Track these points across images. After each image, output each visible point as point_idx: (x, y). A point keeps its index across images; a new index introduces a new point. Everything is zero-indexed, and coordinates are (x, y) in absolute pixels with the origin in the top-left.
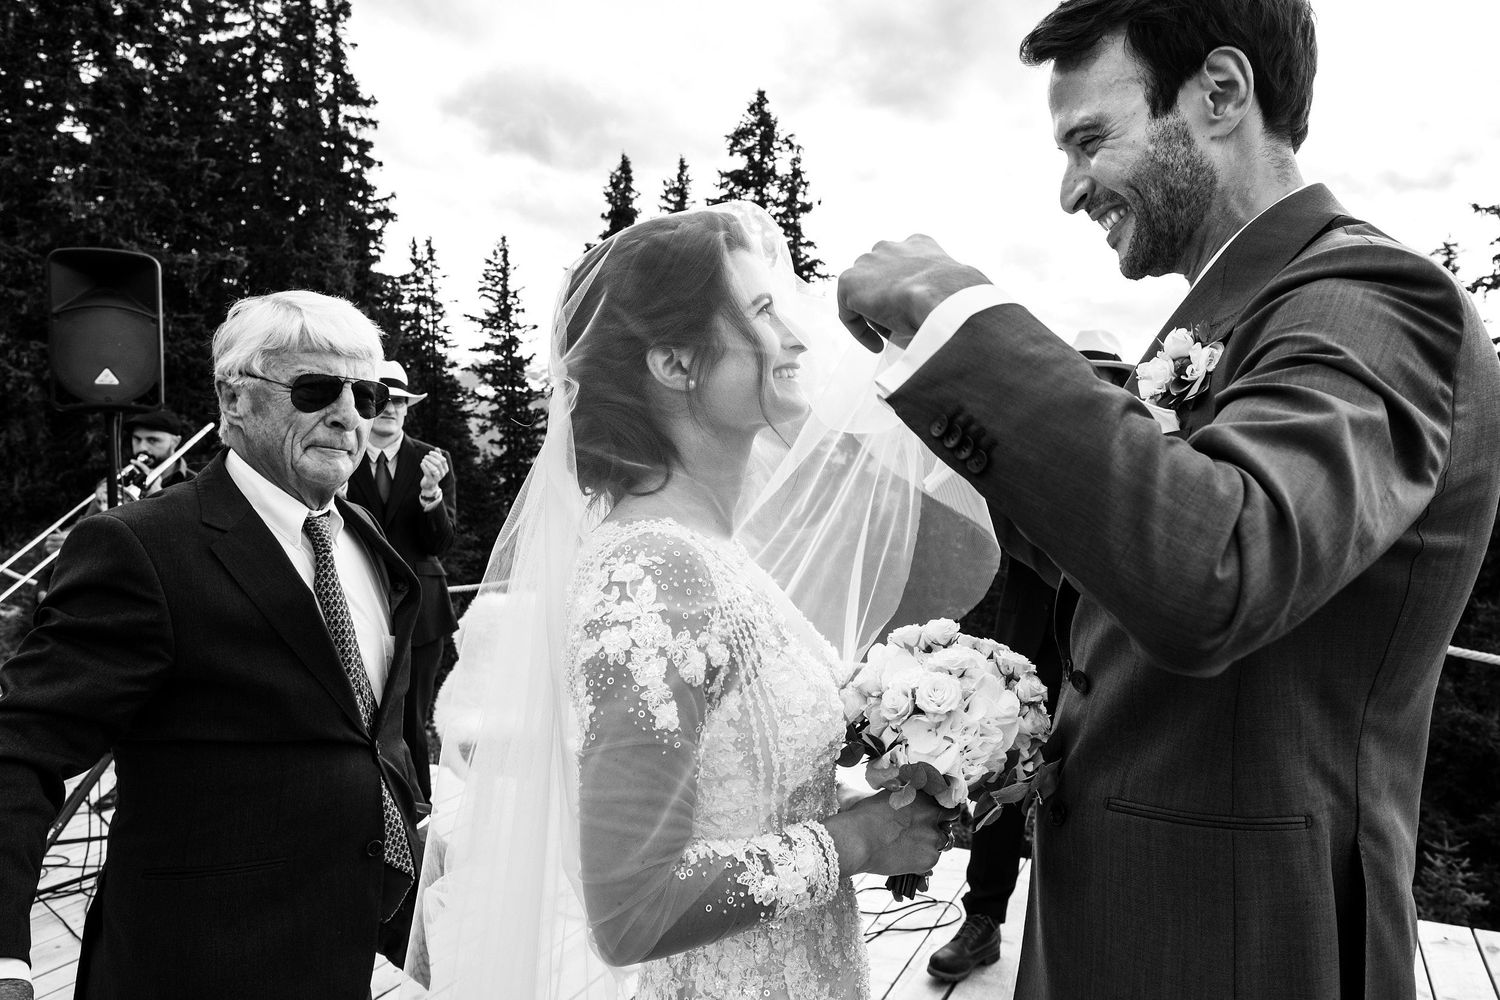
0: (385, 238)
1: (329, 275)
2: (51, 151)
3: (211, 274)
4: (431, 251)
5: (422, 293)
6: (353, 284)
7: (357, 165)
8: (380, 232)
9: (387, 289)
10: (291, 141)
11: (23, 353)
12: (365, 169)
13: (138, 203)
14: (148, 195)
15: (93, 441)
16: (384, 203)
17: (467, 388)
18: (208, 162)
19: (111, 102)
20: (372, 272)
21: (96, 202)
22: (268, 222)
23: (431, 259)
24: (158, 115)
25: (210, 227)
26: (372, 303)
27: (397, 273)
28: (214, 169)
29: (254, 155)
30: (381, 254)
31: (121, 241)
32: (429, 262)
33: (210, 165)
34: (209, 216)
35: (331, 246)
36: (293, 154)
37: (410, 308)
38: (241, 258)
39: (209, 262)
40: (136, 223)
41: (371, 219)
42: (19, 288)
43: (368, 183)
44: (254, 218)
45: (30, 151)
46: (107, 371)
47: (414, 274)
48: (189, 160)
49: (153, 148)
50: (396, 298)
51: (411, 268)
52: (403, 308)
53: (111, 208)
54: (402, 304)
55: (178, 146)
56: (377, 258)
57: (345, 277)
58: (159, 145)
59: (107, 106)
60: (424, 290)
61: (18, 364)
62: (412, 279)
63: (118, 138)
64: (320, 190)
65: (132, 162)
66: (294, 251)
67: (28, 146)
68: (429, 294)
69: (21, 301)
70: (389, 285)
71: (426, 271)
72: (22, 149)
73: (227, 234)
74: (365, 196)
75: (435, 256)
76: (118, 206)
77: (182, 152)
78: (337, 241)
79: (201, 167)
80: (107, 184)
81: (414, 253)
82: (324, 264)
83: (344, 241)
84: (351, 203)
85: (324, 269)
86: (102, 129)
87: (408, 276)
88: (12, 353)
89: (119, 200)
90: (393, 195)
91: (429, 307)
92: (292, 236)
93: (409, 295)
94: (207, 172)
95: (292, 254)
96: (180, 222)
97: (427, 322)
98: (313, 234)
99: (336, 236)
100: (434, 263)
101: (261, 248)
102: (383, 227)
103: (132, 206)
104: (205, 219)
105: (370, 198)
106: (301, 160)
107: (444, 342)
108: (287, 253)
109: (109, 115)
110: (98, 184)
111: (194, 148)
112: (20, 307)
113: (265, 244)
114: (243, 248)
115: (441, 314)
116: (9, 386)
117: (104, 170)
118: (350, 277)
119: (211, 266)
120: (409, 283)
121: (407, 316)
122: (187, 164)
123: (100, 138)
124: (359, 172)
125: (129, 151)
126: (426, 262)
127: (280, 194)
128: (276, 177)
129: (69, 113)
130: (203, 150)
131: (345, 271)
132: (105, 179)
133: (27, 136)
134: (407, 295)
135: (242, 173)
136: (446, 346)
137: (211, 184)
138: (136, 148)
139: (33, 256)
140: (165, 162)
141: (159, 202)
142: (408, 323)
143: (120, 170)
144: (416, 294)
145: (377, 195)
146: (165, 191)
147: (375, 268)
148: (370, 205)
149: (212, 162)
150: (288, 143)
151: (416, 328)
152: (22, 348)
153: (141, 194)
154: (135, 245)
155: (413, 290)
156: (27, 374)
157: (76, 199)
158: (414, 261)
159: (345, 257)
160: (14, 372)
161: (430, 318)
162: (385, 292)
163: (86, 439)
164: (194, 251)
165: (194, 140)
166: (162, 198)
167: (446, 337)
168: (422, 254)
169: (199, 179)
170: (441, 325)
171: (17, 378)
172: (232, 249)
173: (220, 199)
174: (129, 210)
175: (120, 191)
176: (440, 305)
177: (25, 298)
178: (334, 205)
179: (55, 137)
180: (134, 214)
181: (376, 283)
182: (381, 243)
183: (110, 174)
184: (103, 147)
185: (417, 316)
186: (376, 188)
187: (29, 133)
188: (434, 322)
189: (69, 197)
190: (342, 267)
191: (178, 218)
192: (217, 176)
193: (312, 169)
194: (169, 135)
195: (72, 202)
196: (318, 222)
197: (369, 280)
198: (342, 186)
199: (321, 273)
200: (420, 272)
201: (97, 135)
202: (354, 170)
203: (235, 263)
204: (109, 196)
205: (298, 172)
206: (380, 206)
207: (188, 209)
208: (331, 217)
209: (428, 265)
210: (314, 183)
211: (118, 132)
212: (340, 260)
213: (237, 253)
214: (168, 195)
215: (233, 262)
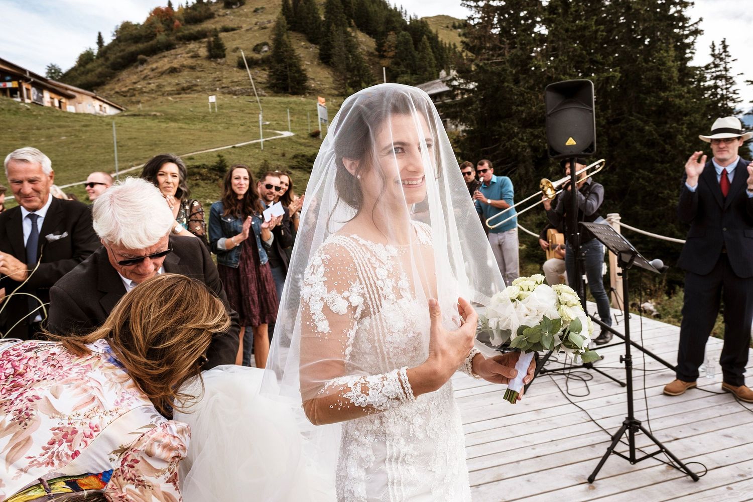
0: (696, 45)
1: (664, 73)
2: (532, 42)
3: (602, 85)
4: (725, 47)
5: (719, 73)
6: (678, 75)
7: (679, 8)
8: (693, 43)
9: (697, 75)
10: (641, 6)
11: (524, 135)
12: (683, 9)
13: (568, 56)
14: (573, 52)
15: (553, 171)
16: (695, 26)
17: (749, 125)
18: (599, 28)
19: (556, 11)
20: (688, 67)
21: (550, 60)
22: (630, 52)
23: (725, 51)
24: (576, 11)
25: (601, 61)
26: (688, 84)
27: (703, 64)
28: (602, 31)
29: (622, 18)
30: (693, 55)
31: (562, 77)
32: (724, 54)
33: (601, 29)
34: (601, 55)
35: (665, 57)
36: (642, 12)
37: (711, 83)
38: (617, 74)
39: (601, 79)
40: (568, 66)
41: (687, 36)
42: (521, 106)
43: (685, 16)
44: (623, 52)
45: (524, 44)
46: (571, 139)
47: (714, 63)
48: (591, 30)
49: (575, 28)
50: (702, 78)
51: (712, 59)
52: (707, 84)
53: (557, 62)
54: (706, 81)
55: (586, 24)
56: (691, 58)
57: (673, 72)
58: (577, 26)
59: (554, 14)
60: (721, 71)
61: (522, 140)
62: (712, 66)
63: (559, 27)
64: (657, 28)
65: (566, 37)
66: (644, 64)
67: (523, 42)
68: (724, 73)
69: (522, 112)
70: (698, 72)
71: (721, 59)
72: (521, 44)
73: (610, 62)
74: (683, 24)
75: (728, 49)
76: (560, 61)
77: (588, 26)
78: (668, 54)
79: (597, 31)
80: (554, 51)
81: (713, 50)
82: (661, 68)
83: (672, 53)
84: (676, 30)
85: (661, 71)
86: (553, 25)
87: (709, 65)
88: (520, 136)
89: (560, 57)
90: (701, 20)
91: (724, 81)
92: (642, 57)
93: (710, 76)
94: (600, 33)
95: (642, 66)
96: (587, 62)
97: (722, 90)
98: (655, 52)
99: (667, 51)
100: (727, 54)
101: (626, 67)
102: (695, 39)
103: (566, 59)
104: (599, 57)
105: (687, 25)
106: (647, 14)
107: (733, 100)
108: (640, 66)
109: (555, 18)
110: (551, 52)
111: (593, 23)
112: (522, 114)
113: (628, 64)
114: (618, 68)
115: (731, 84)
116: (519, 150)
117: (554, 44)
118: (676, 72)
119: (603, 80)
120: (711, 68)
121: (709, 88)
122: (590, 32)
123: (552, 30)
124: (679, 12)
125: (564, 32)
126: (721, 54)
127: (635, 36)
128: (633, 27)
129: (538, 22)
130: (598, 23)
131: (673, 69)
132: (554, 49)
133: (523, 38)
134: (708, 76)
135: (617, 29)
136: (735, 102)
137: (601, 39)
138: (567, 30)
139: (526, 91)
140: (580, 33)
141: (578, 54)
142: (710, 92)
143: (561, 43)
144: (714, 74)
145: (691, 22)
146: (580, 47)
147: (690, 64)
148: (687, 29)
149: (602, 27)
150: (639, 7)
151: (714, 94)
152: (524, 132)
153: (569, 52)
154: (568, 77)
155: (713, 72)
156: (526, 144)
157: (543, 61)
158: (713, 55)
159: (673, 62)
160: (521, 143)
161: (725, 87)
162: (696, 77)
163: (549, 171)
164: (593, 75)
165: (593, 19)
166: (579, 51)
167: (735, 96)
168: (719, 49)
169: (596, 38)
170: (731, 90)
171: (522, 146)
172: (611, 70)
173: (605, 45)
174: (565, 61)
175: (560, 53)
176: (731, 78)
177: (524, 110)
178: (665, 34)
179: (533, 35)
180: (567, 62)
181: (691, 73)
182: (693, 49)
183: (556, 46)
184: (554, 34)
185: (716, 87)
186: (690, 18)
187: (524, 36)
188: (727, 89)
189: (540, 61)
190: (671, 67)
191: (587, 60)
192: (605, 34)
193: (653, 17)
194: (580, 19)
195: (541, 63)
196: (657, 45)
197: (686, 71)
198: (669, 22)
199: (660, 73)
200: (718, 61)
201: (551, 29)
202: (677, 12)
203: (614, 76)
204: (556, 57)
205: (645, 21)
206: (692, 28)
207: (590, 54)
208: (664, 41)
209: (723, 56)
210: (654, 25)
211: (559, 25)
212: (670, 64)
213: (615, 71)
214: (582, 50)
215: (614, 77)
